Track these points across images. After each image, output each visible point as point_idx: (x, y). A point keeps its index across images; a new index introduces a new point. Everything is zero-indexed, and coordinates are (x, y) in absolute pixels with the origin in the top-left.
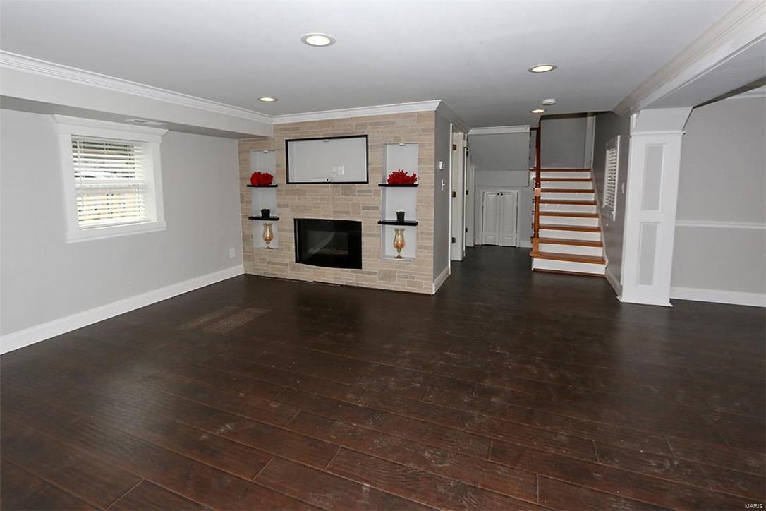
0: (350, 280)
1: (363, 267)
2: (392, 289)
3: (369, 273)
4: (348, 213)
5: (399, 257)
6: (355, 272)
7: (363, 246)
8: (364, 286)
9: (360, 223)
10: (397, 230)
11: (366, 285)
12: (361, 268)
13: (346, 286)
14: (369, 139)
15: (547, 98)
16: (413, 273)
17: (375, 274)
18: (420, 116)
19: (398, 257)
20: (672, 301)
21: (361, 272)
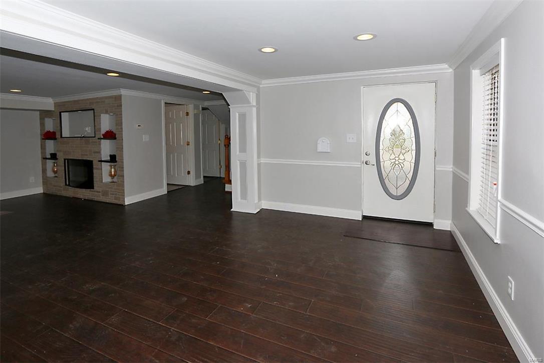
0: (89, 196)
1: (95, 188)
2: (108, 202)
3: (97, 192)
4: (87, 155)
6: (91, 191)
7: (94, 175)
9: (92, 161)
10: (111, 166)
11: (96, 199)
12: (93, 188)
13: (87, 200)
14: (95, 111)
16: (116, 192)
17: (99, 192)
19: (112, 182)
21: (94, 191)
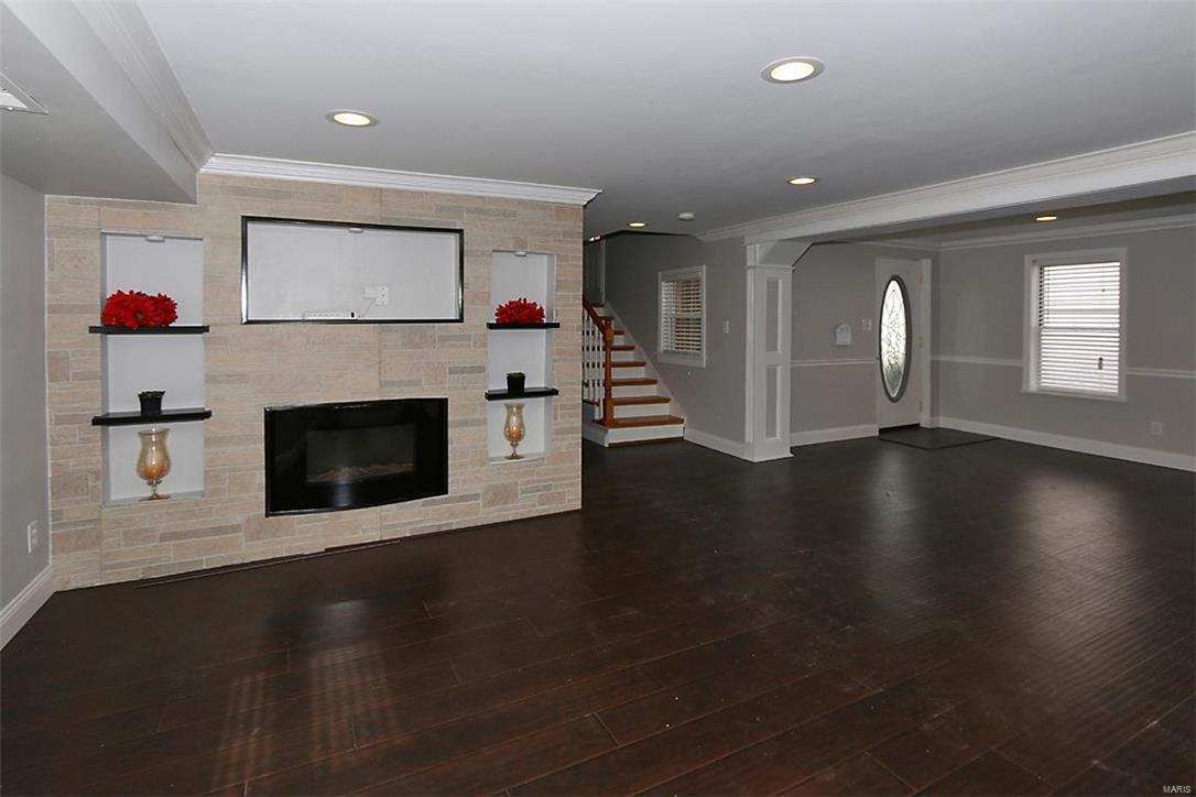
0: (421, 522)
1: (449, 490)
2: (510, 519)
3: (463, 498)
4: (418, 382)
5: (514, 456)
6: (434, 503)
7: (449, 446)
8: (454, 528)
9: (445, 400)
10: (509, 407)
11: (457, 523)
12: (446, 492)
13: (412, 538)
14: (465, 238)
15: (685, 212)
16: (547, 480)
17: (476, 497)
18: (561, 210)
20: (792, 450)
21: (447, 501)
